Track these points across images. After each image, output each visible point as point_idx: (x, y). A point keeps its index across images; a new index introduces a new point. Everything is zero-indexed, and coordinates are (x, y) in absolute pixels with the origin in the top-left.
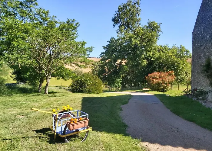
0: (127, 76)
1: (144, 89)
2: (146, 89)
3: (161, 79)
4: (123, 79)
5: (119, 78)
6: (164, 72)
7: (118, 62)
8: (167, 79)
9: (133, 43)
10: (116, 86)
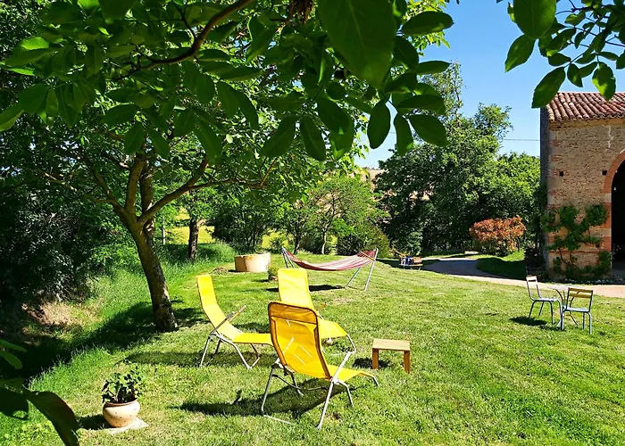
0: (433, 224)
1: (467, 253)
2: (472, 253)
3: (495, 233)
4: (425, 231)
5: (416, 230)
6: (504, 219)
7: (414, 195)
8: (508, 232)
9: (445, 162)
10: (410, 249)
